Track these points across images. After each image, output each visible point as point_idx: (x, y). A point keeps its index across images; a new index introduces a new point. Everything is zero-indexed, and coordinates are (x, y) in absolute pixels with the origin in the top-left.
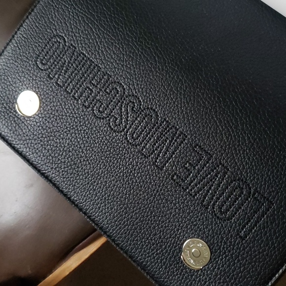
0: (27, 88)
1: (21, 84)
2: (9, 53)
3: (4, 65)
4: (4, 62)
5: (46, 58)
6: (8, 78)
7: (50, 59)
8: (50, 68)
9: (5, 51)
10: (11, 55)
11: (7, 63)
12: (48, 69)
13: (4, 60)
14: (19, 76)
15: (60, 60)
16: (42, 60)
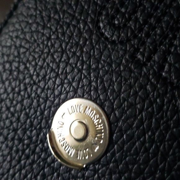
0: (75, 91)
1: (58, 81)
2: (29, 8)
3: (17, 37)
4: (17, 30)
5: (123, 10)
6: (26, 68)
7: (135, 12)
8: (135, 37)
9: (20, 5)
10: (32, 12)
11: (24, 33)
12: (129, 40)
13: (17, 26)
14: (54, 61)
15: (164, 14)
16: (113, 18)
